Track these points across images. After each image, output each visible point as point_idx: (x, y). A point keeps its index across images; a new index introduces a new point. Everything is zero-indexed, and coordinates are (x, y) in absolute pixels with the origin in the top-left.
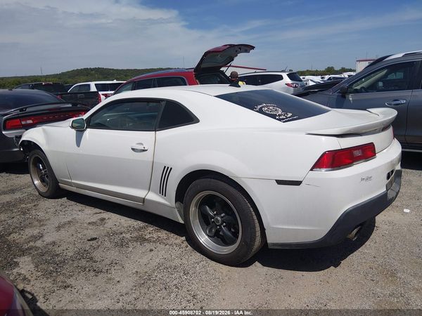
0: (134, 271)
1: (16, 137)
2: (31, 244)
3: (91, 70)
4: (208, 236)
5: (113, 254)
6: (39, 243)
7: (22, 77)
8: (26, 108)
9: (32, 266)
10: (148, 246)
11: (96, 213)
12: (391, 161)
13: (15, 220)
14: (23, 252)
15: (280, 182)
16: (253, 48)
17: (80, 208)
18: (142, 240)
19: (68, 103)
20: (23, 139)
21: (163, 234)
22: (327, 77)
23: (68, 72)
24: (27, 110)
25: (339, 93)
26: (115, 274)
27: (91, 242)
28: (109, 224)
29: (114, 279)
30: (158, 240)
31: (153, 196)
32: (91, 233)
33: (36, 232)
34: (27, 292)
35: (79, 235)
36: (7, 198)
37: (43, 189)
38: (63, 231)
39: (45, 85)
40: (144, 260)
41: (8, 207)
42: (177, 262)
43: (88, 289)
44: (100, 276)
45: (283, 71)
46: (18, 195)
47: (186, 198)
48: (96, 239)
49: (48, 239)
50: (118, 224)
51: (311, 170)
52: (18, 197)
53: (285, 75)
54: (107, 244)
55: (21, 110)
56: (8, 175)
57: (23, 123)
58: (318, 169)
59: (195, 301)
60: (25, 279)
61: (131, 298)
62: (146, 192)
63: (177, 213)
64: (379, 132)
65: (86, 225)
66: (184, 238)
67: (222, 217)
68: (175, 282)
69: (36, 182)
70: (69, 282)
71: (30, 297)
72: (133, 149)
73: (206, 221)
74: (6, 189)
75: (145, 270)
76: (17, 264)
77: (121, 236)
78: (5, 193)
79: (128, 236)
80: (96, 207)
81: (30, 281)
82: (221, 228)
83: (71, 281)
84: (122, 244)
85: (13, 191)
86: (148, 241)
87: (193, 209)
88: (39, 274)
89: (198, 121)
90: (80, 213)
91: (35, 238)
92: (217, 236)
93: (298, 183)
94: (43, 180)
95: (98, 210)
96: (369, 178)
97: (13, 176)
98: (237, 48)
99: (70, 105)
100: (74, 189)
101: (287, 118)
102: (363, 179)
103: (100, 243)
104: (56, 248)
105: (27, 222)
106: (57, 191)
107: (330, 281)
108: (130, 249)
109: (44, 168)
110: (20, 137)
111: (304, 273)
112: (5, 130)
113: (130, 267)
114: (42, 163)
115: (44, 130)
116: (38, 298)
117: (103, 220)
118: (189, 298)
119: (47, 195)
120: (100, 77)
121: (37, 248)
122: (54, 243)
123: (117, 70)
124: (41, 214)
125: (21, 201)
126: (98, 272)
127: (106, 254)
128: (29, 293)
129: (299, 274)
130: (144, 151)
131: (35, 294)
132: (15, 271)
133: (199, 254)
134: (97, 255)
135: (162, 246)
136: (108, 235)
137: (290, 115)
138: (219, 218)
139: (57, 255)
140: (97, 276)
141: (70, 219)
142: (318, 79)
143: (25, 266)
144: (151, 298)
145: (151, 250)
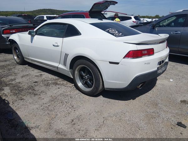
0: (50, 95)
1: (7, 37)
2: (10, 82)
3: (47, 10)
4: (82, 84)
5: (43, 88)
6: (13, 82)
7: (16, 12)
8: (12, 25)
9: (9, 91)
10: (58, 86)
11: (39, 72)
12: (161, 57)
13: (5, 72)
14: (7, 85)
15: (110, 63)
16: (117, 3)
17: (33, 70)
18: (56, 84)
19: (31, 24)
20: (10, 38)
21: (65, 82)
22: (154, 20)
23: (36, 10)
24: (13, 26)
25: (152, 26)
26: (42, 96)
27: (35, 83)
28: (44, 77)
29: (41, 98)
30: (63, 84)
31: (61, 66)
32: (35, 80)
33: (13, 78)
34: (6, 100)
35: (30, 80)
36: (3, 64)
37: (18, 61)
38: (24, 78)
39: (24, 15)
40: (55, 92)
41: (3, 67)
42: (69, 93)
43: (30, 101)
44: (36, 96)
45: (132, 15)
46: (8, 63)
47: (74, 68)
48: (37, 82)
49: (17, 81)
50: (47, 77)
51: (124, 58)
52: (7, 63)
53: (133, 17)
54: (41, 84)
55: (10, 26)
56: (5, 54)
57: (11, 31)
58: (127, 58)
59: (73, 108)
60: (6, 95)
61: (47, 105)
62: (59, 64)
63: (70, 74)
64: (157, 44)
65: (34, 76)
66: (73, 84)
67: (88, 76)
68: (66, 101)
69: (16, 57)
70: (23, 97)
71: (7, 102)
72: (53, 45)
73: (82, 77)
74: (3, 60)
75: (55, 95)
76: (3, 90)
77: (48, 82)
78: (2, 61)
79: (50, 82)
80: (39, 69)
81: (8, 96)
82: (87, 81)
83: (24, 97)
84: (48, 85)
85: (6, 61)
86: (59, 84)
87: (76, 72)
88: (12, 94)
89: (81, 34)
90: (32, 72)
91: (12, 80)
92: (86, 84)
93: (118, 63)
94: (18, 57)
95: (40, 71)
96: (149, 63)
97: (7, 55)
98: (109, 3)
99: (32, 25)
100: (30, 61)
101: (119, 35)
102: (145, 63)
103: (38, 84)
104: (20, 85)
105: (10, 74)
106: (23, 62)
107: (129, 105)
108: (50, 87)
109: (18, 52)
110: (9, 37)
111: (120, 101)
112: (3, 34)
113: (49, 94)
114: (17, 49)
115: (18, 35)
116: (10, 103)
117: (41, 75)
118: (70, 107)
119: (19, 63)
120: (51, 13)
121: (12, 84)
122: (20, 83)
123: (59, 10)
124: (16, 71)
125: (9, 65)
126: (35, 95)
127: (40, 88)
128: (7, 101)
129: (117, 101)
130: (58, 46)
131: (9, 101)
132: (2, 92)
133: (78, 91)
134: (36, 88)
135: (64, 87)
136: (42, 81)
137: (121, 34)
138: (87, 77)
139: (20, 87)
140: (35, 96)
141: (28, 74)
142: (149, 20)
143: (7, 90)
144: (55, 106)
145: (59, 88)
